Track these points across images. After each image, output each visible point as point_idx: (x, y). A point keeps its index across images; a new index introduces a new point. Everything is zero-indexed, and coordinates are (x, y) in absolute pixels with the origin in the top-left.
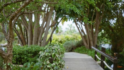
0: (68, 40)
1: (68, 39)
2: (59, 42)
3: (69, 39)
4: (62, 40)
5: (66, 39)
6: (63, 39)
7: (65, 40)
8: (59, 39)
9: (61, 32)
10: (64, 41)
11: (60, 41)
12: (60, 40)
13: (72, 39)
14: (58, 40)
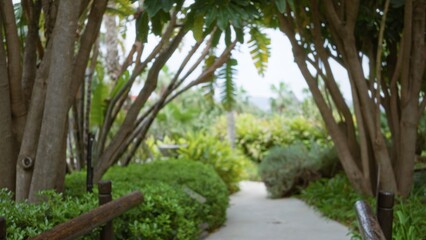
0: (301, 137)
1: (302, 132)
2: (262, 144)
3: (306, 134)
4: (277, 138)
5: (293, 133)
6: (278, 135)
7: (291, 136)
8: (263, 134)
9: (286, 104)
10: (285, 141)
11: (266, 141)
12: (266, 138)
13: (317, 133)
14: (260, 137)
